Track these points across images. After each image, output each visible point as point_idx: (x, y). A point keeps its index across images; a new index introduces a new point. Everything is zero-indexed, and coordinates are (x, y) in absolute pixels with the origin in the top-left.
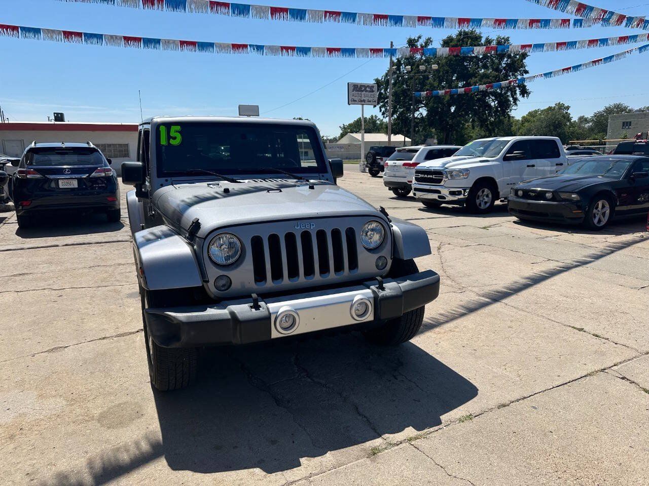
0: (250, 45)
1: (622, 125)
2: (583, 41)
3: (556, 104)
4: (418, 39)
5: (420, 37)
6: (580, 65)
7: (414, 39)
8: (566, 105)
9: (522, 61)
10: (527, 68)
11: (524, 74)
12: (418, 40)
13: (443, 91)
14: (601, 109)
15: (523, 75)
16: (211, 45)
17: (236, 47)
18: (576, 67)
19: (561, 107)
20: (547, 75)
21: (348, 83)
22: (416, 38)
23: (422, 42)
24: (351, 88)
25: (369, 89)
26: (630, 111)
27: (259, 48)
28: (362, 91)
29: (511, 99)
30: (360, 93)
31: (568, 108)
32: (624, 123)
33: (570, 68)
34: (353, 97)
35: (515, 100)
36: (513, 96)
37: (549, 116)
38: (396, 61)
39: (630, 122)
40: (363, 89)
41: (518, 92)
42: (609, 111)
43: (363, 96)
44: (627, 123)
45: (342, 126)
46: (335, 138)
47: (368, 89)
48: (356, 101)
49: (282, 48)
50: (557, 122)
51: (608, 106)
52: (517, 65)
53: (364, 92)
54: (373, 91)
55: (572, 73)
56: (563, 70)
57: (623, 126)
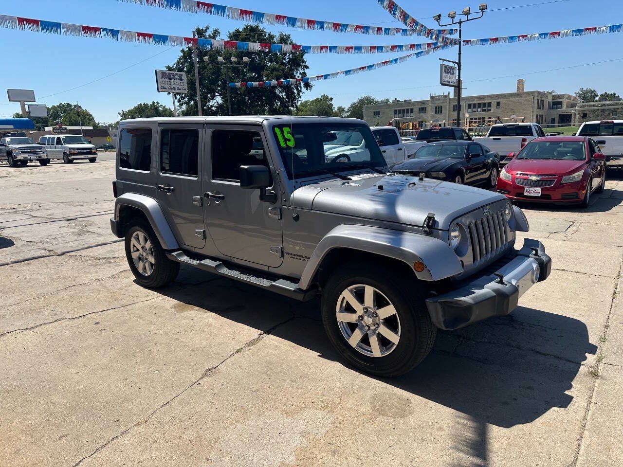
0: (104, 29)
3: (322, 96)
4: (206, 30)
5: (207, 28)
6: (374, 65)
7: (202, 30)
8: (330, 97)
9: (302, 57)
10: (307, 64)
11: (305, 69)
12: (206, 31)
13: (257, 83)
14: (356, 101)
15: (304, 70)
16: (57, 26)
17: (87, 29)
18: (370, 67)
19: (326, 98)
20: (347, 72)
21: (156, 71)
22: (204, 29)
23: (209, 33)
24: (160, 76)
25: (178, 78)
26: (376, 102)
27: (114, 33)
28: (171, 79)
29: (295, 91)
30: (169, 80)
31: (331, 99)
32: (374, 112)
33: (365, 67)
34: (163, 85)
35: (299, 91)
36: (297, 89)
37: (318, 107)
38: (187, 49)
39: (379, 112)
40: (172, 77)
41: (302, 84)
42: (362, 102)
43: (172, 83)
44: (377, 112)
45: (121, 112)
47: (176, 77)
48: (166, 88)
49: (139, 34)
51: (360, 98)
52: (297, 60)
53: (173, 80)
54: (182, 80)
55: (366, 71)
56: (360, 68)
57: (374, 115)
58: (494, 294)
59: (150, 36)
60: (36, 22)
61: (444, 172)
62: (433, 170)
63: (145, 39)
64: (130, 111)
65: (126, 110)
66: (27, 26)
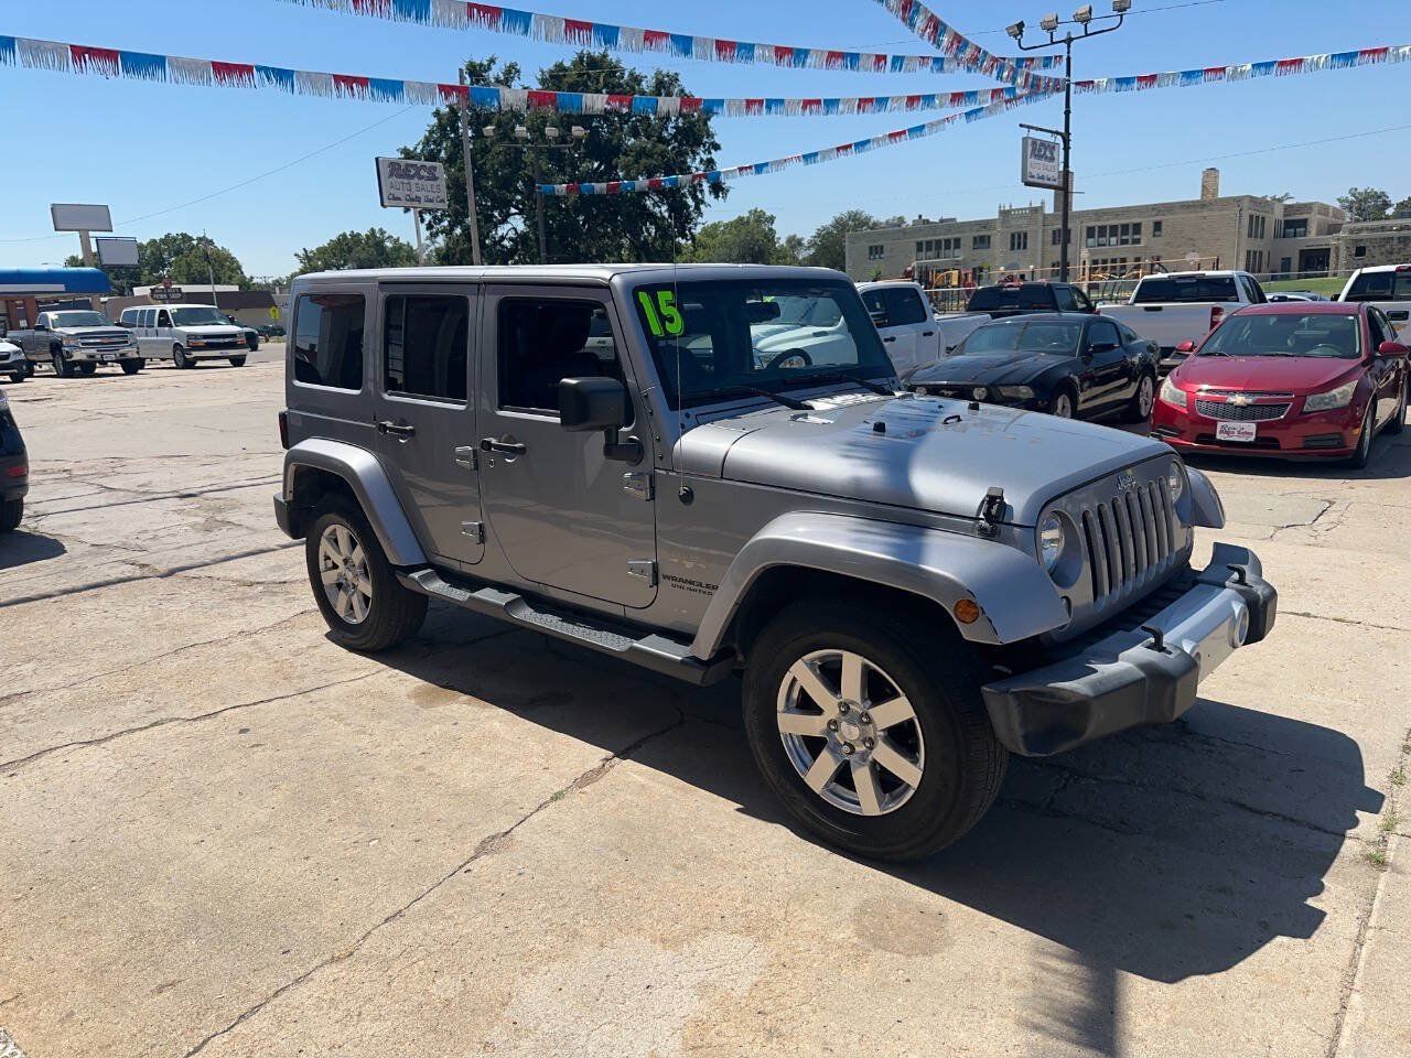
0: (259, 69)
1: (868, 252)
2: (899, 98)
3: (750, 212)
4: (489, 65)
5: (492, 61)
6: (868, 141)
7: (481, 65)
8: (768, 214)
9: (706, 124)
10: (717, 140)
11: (713, 151)
12: (489, 68)
13: (604, 185)
14: (828, 221)
15: (710, 153)
16: (158, 62)
17: (222, 69)
18: (861, 145)
19: (760, 218)
20: (809, 158)
21: (377, 159)
22: (485, 63)
23: (496, 71)
24: (385, 171)
25: (426, 174)
26: (874, 224)
27: (283, 76)
28: (413, 177)
29: (690, 202)
30: (406, 181)
31: (772, 219)
32: (871, 248)
33: (850, 146)
34: (392, 191)
35: (699, 202)
36: (695, 197)
37: (742, 237)
38: (447, 110)
39: (882, 247)
40: (413, 172)
41: (706, 186)
42: (841, 225)
43: (413, 187)
44: (876, 247)
45: (301, 253)
46: (277, 281)
47: (423, 173)
48: (399, 199)
49: (338, 79)
50: (757, 248)
51: (838, 215)
52: (694, 133)
53: (416, 180)
54: (435, 179)
55: (852, 155)
56: (838, 149)
57: (871, 253)
58: (1142, 674)
59: (363, 82)
60: (110, 55)
61: (1032, 385)
62: (1003, 382)
63: (352, 88)
64: (321, 251)
65: (312, 247)
66: (91, 65)
